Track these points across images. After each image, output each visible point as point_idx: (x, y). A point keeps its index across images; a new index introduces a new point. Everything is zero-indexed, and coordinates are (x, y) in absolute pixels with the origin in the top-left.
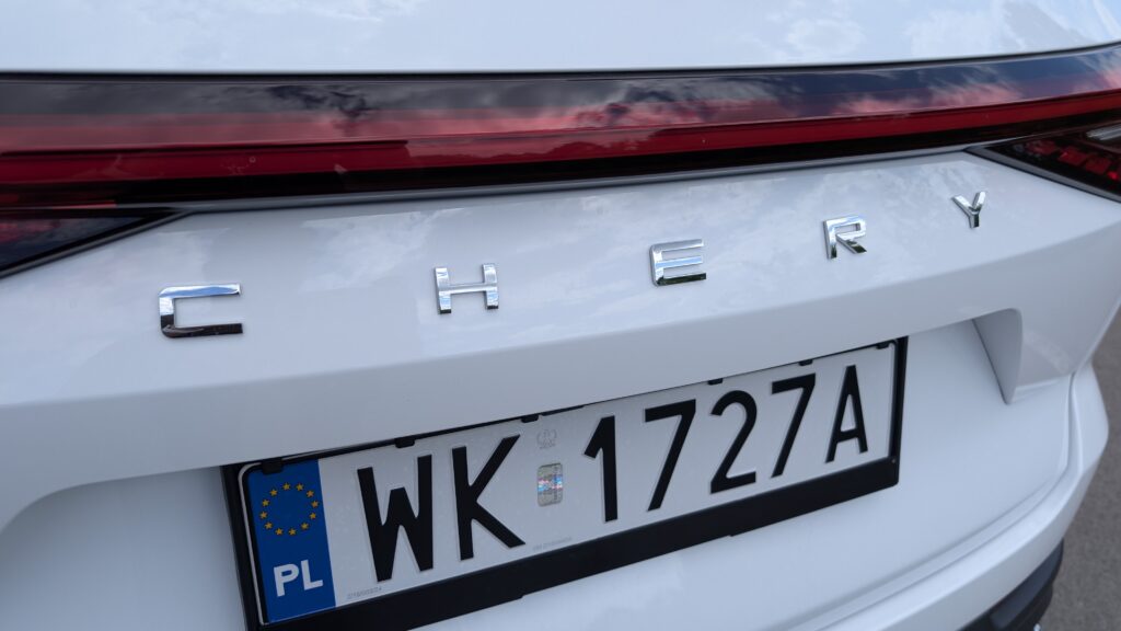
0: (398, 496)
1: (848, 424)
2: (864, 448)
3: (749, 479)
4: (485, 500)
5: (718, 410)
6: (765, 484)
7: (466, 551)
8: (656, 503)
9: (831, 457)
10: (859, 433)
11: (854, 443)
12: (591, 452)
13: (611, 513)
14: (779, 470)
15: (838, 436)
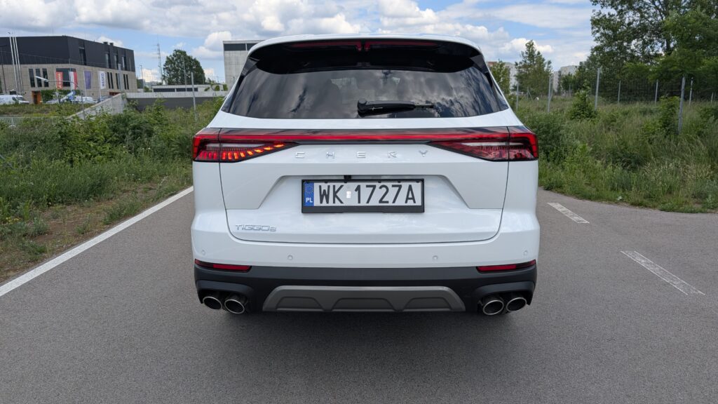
0: (324, 191)
1: (410, 196)
2: (415, 202)
3: (387, 202)
4: (338, 194)
5: (381, 188)
6: (390, 204)
7: (334, 202)
8: (368, 202)
9: (406, 202)
10: (413, 198)
11: (412, 201)
12: (356, 190)
13: (359, 202)
14: (394, 202)
15: (408, 198)
